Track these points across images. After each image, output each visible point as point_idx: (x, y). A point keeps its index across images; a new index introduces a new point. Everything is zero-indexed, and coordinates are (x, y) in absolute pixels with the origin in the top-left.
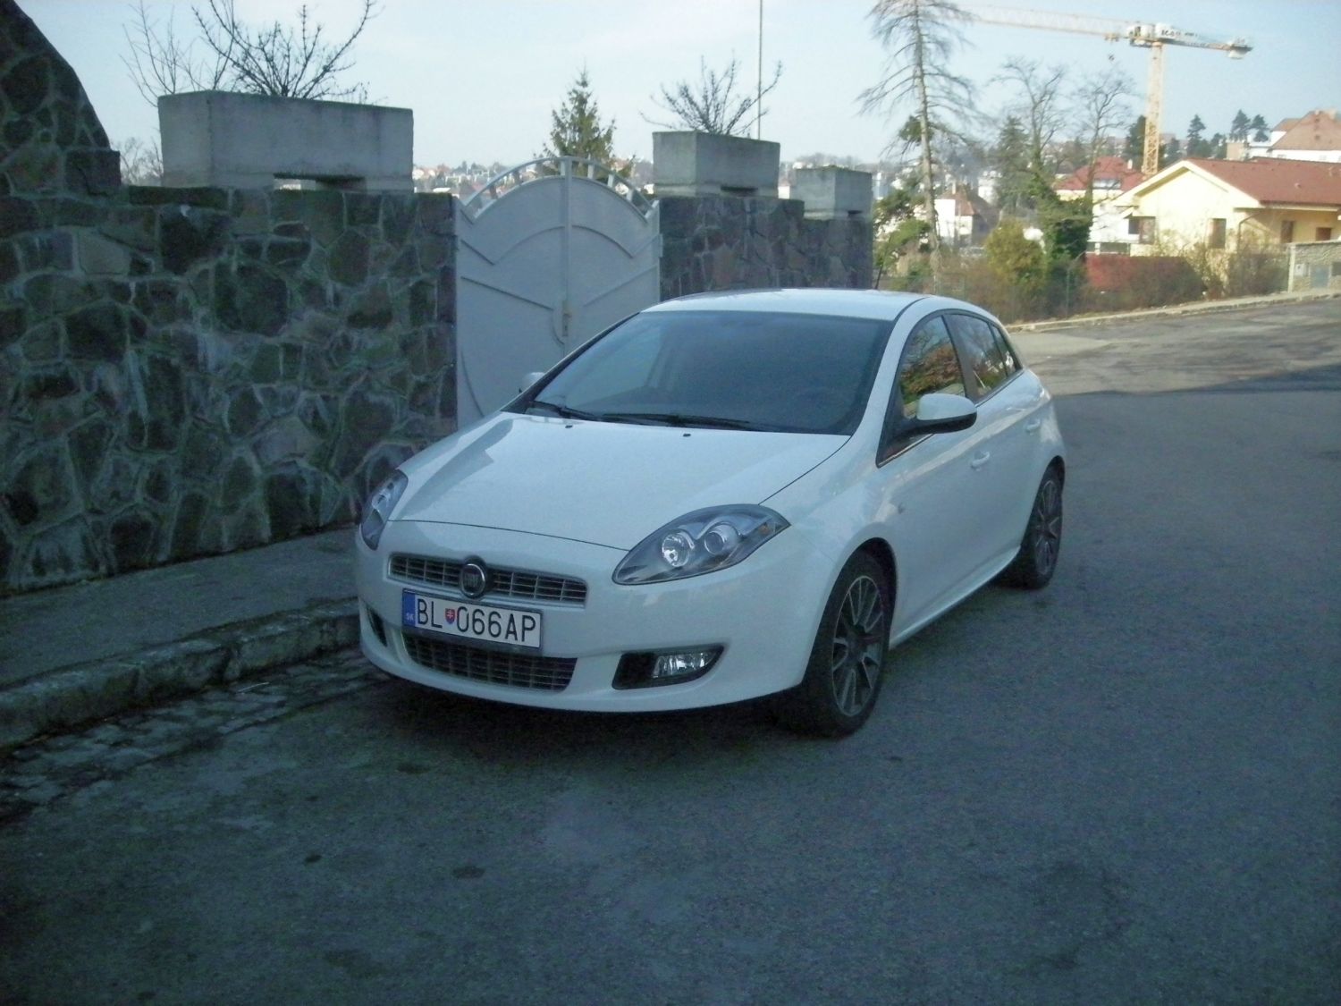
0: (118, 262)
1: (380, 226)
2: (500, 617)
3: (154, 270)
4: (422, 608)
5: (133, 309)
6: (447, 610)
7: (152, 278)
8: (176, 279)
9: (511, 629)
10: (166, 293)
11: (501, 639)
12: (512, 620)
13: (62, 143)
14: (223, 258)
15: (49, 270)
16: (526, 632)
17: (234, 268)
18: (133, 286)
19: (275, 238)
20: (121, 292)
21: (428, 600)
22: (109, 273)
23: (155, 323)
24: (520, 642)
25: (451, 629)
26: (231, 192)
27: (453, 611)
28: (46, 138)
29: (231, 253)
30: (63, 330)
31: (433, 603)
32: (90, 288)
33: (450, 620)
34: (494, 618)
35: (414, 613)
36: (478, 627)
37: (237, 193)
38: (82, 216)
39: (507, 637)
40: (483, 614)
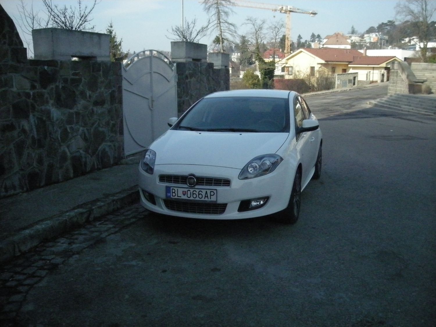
1: (101, 73)
2: (202, 192)
3: (37, 88)
4: (174, 191)
5: (32, 101)
6: (183, 191)
7: (37, 91)
8: (44, 91)
9: (206, 196)
10: (41, 95)
11: (203, 199)
12: (206, 192)
14: (57, 84)
15: (7, 88)
16: (211, 196)
17: (60, 87)
18: (31, 93)
19: (73, 77)
20: (28, 95)
21: (176, 189)
22: (25, 89)
23: (38, 105)
24: (209, 200)
25: (185, 197)
26: (59, 61)
27: (185, 192)
28: (5, 43)
29: (59, 82)
30: (11, 109)
31: (178, 189)
32: (19, 94)
33: (184, 195)
34: (200, 193)
35: (170, 193)
36: (195, 196)
37: (61, 62)
38: (15, 70)
39: (205, 198)
40: (196, 192)
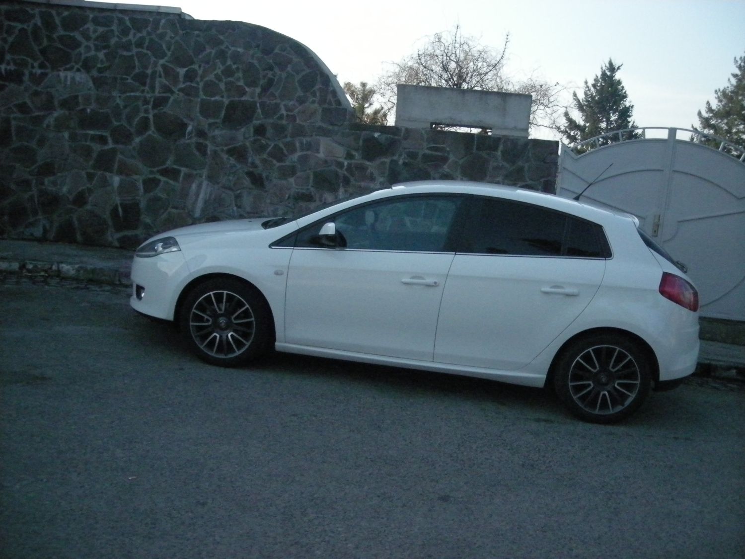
0: (340, 152)
3: (356, 158)
5: (345, 173)
7: (356, 161)
8: (368, 163)
10: (362, 168)
13: (320, 104)
14: (395, 158)
15: (309, 153)
17: (401, 162)
18: (346, 163)
19: (427, 152)
20: (340, 165)
23: (355, 180)
26: (403, 129)
28: (314, 102)
29: (400, 156)
30: (312, 177)
32: (326, 162)
37: (407, 130)
38: (325, 133)
